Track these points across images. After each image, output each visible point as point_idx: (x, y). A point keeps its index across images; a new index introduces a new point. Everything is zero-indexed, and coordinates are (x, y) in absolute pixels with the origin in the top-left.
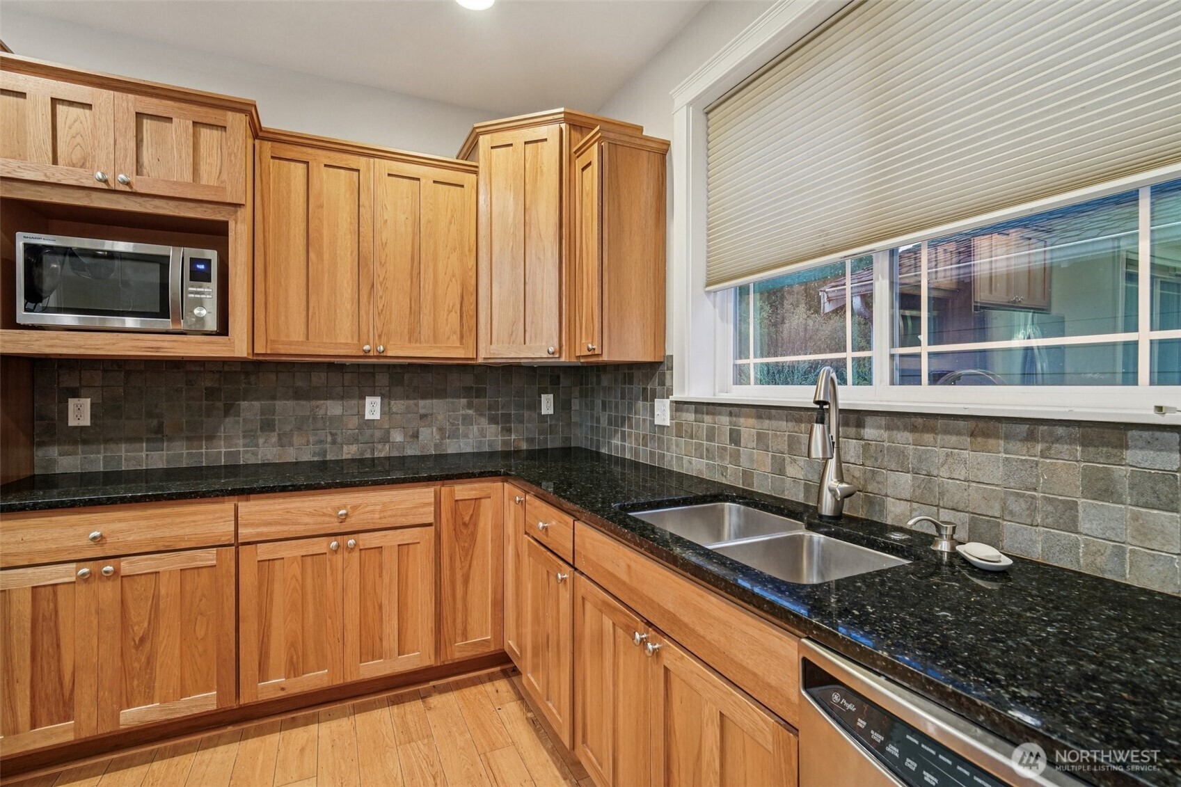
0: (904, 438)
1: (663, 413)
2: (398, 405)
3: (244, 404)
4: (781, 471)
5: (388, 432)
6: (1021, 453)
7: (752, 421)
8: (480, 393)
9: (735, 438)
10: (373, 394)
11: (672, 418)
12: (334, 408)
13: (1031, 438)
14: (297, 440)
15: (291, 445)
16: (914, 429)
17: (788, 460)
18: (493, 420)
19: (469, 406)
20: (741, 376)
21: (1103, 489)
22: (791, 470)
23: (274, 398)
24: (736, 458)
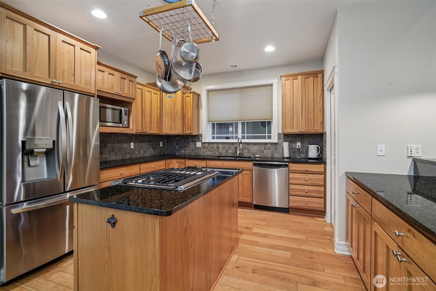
0: (246, 146)
1: (199, 144)
2: (137, 144)
3: (108, 145)
4: (227, 152)
5: (135, 151)
6: (259, 146)
7: (222, 145)
8: (150, 142)
9: (218, 148)
10: (132, 142)
11: (201, 145)
12: (125, 145)
13: (260, 145)
14: (118, 154)
15: (117, 155)
16: (247, 145)
17: (229, 150)
18: (153, 148)
19: (148, 145)
20: (213, 138)
21: (265, 149)
22: (229, 152)
23: (114, 143)
24: (218, 151)
